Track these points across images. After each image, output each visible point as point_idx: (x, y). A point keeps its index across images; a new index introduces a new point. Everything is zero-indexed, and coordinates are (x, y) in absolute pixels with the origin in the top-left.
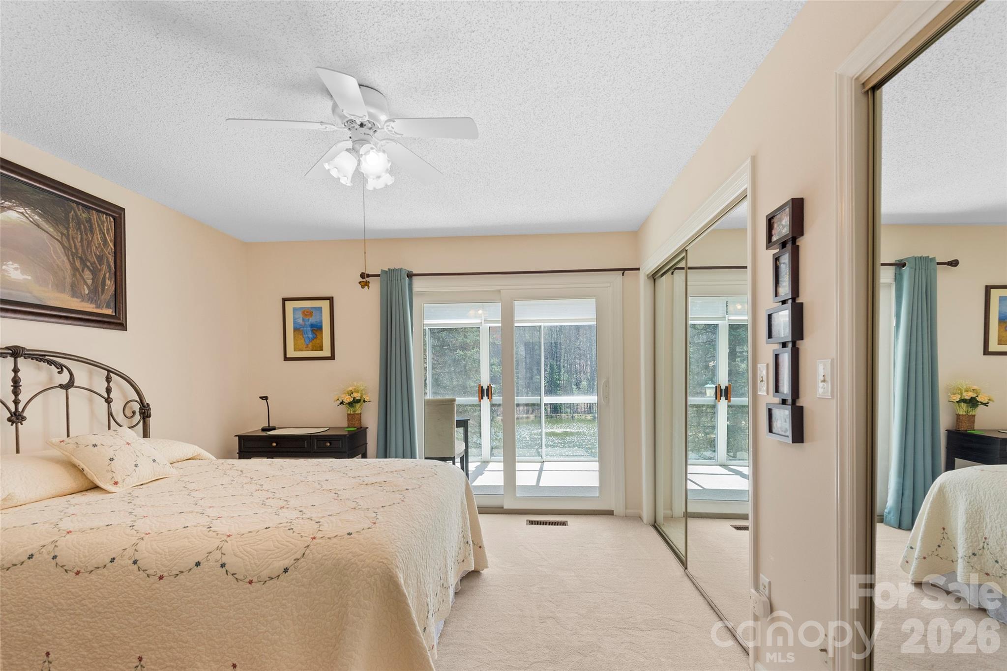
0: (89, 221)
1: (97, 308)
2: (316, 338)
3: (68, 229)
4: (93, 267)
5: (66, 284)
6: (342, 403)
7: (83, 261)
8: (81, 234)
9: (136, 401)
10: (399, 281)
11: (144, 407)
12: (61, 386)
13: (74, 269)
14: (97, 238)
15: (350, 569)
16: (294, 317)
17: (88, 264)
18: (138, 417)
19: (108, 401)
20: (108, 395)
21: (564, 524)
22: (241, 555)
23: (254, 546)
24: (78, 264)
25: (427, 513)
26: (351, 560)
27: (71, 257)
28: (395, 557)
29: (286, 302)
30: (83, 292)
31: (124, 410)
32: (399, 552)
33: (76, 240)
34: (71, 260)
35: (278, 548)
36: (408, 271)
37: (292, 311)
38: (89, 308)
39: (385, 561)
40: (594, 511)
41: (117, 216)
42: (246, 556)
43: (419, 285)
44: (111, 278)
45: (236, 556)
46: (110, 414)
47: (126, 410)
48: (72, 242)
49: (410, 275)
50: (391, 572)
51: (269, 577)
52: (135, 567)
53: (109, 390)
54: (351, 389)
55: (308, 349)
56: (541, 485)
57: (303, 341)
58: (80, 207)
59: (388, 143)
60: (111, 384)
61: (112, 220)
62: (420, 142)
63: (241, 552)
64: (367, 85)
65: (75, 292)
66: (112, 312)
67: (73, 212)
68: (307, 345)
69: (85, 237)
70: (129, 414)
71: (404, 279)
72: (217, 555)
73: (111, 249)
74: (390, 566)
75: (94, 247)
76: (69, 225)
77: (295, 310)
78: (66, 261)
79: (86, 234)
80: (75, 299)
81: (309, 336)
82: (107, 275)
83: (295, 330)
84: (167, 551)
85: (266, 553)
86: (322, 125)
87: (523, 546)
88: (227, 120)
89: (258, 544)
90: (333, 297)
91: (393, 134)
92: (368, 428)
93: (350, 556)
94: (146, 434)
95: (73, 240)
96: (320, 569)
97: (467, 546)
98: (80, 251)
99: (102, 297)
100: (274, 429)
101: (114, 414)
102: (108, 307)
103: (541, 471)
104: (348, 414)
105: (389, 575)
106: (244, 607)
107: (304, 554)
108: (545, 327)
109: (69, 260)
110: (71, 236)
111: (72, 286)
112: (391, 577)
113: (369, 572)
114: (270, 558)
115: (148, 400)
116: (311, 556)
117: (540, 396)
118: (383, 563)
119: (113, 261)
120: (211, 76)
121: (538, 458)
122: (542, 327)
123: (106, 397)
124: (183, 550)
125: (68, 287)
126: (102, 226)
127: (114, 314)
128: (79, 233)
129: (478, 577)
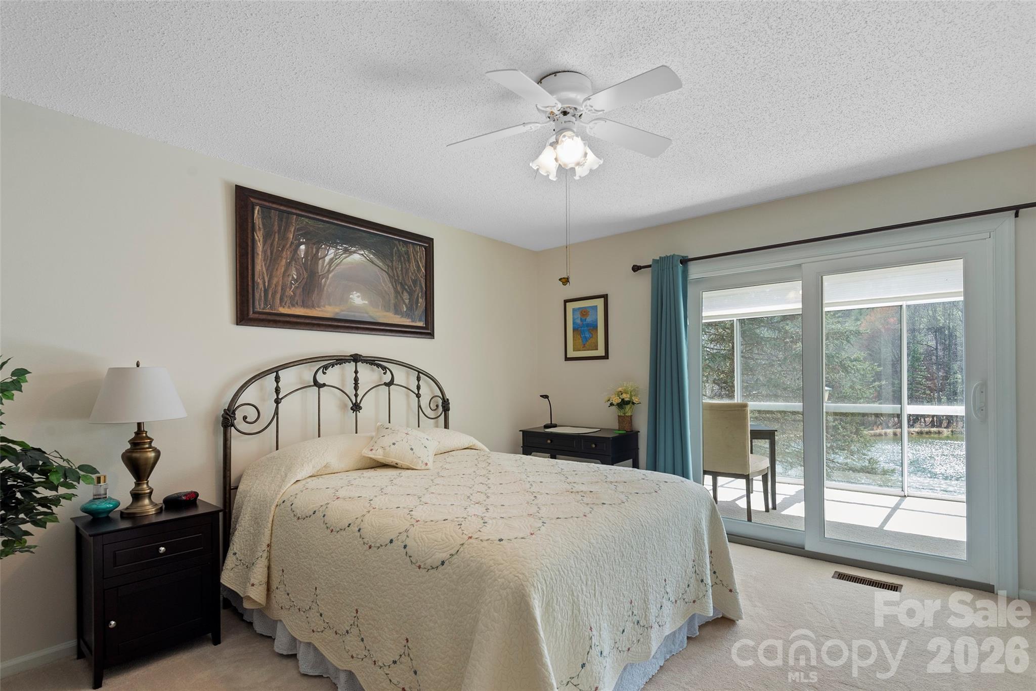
0: (407, 253)
1: (412, 321)
2: (592, 337)
3: (392, 262)
4: (410, 289)
5: (391, 305)
6: (612, 404)
7: (402, 285)
8: (402, 265)
9: (440, 397)
10: (671, 269)
11: (445, 401)
12: (386, 384)
13: (396, 291)
14: (413, 266)
15: (488, 577)
16: (573, 318)
17: (406, 287)
18: (441, 409)
19: (418, 396)
20: (418, 392)
21: (895, 588)
22: (418, 541)
23: (429, 534)
24: (399, 288)
25: (609, 534)
26: (492, 566)
27: (394, 284)
28: (535, 575)
29: (567, 304)
30: (402, 310)
31: (430, 404)
32: (541, 570)
33: (398, 270)
34: (394, 285)
35: (443, 541)
36: (683, 257)
37: (572, 311)
38: (407, 322)
39: (521, 576)
40: (956, 579)
41: (427, 245)
42: (421, 542)
43: (695, 271)
44: (423, 297)
45: (415, 540)
46: (419, 406)
47: (431, 405)
48: (395, 271)
49: (685, 261)
50: (524, 589)
51: (431, 566)
52: (358, 534)
53: (418, 388)
54: (620, 389)
55: (584, 348)
56: (885, 528)
57: (580, 341)
58: (401, 243)
59: (596, 123)
60: (421, 383)
61: (424, 249)
62: (644, 110)
63: (419, 537)
64: (563, 70)
65: (397, 311)
66: (423, 324)
67: (395, 248)
68: (584, 345)
69: (404, 266)
70: (433, 407)
71: (677, 266)
72: (403, 537)
73: (423, 273)
74: (524, 583)
75: (411, 274)
76: (393, 259)
77: (574, 310)
78: (391, 287)
79: (405, 264)
80: (397, 316)
81: (586, 336)
82: (420, 295)
83: (575, 330)
84: (378, 525)
85: (433, 543)
86: (524, 126)
87: (812, 604)
88: (447, 146)
89: (432, 534)
90: (607, 295)
91: (594, 113)
92: (639, 432)
93: (491, 562)
94: (446, 426)
95: (396, 269)
96: (466, 569)
97: (702, 585)
98: (401, 278)
99: (416, 313)
100: (555, 426)
101: (422, 406)
102: (420, 320)
103: (895, 509)
104: (619, 416)
105: (522, 593)
106: (414, 588)
107: (458, 551)
108: (908, 306)
109: (393, 286)
110: (394, 267)
111: (395, 306)
112: (524, 595)
113: (503, 584)
114: (435, 549)
115: (448, 396)
116: (462, 555)
117: (901, 404)
118: (519, 578)
119: (424, 283)
120: (442, 111)
121: (898, 491)
122: (904, 307)
123: (417, 393)
124: (386, 527)
125: (392, 307)
126: (416, 256)
127: (424, 326)
128: (400, 264)
129: (729, 627)
